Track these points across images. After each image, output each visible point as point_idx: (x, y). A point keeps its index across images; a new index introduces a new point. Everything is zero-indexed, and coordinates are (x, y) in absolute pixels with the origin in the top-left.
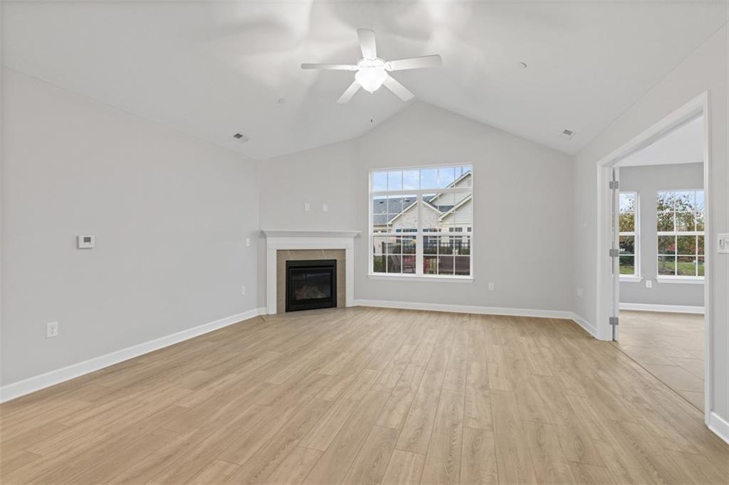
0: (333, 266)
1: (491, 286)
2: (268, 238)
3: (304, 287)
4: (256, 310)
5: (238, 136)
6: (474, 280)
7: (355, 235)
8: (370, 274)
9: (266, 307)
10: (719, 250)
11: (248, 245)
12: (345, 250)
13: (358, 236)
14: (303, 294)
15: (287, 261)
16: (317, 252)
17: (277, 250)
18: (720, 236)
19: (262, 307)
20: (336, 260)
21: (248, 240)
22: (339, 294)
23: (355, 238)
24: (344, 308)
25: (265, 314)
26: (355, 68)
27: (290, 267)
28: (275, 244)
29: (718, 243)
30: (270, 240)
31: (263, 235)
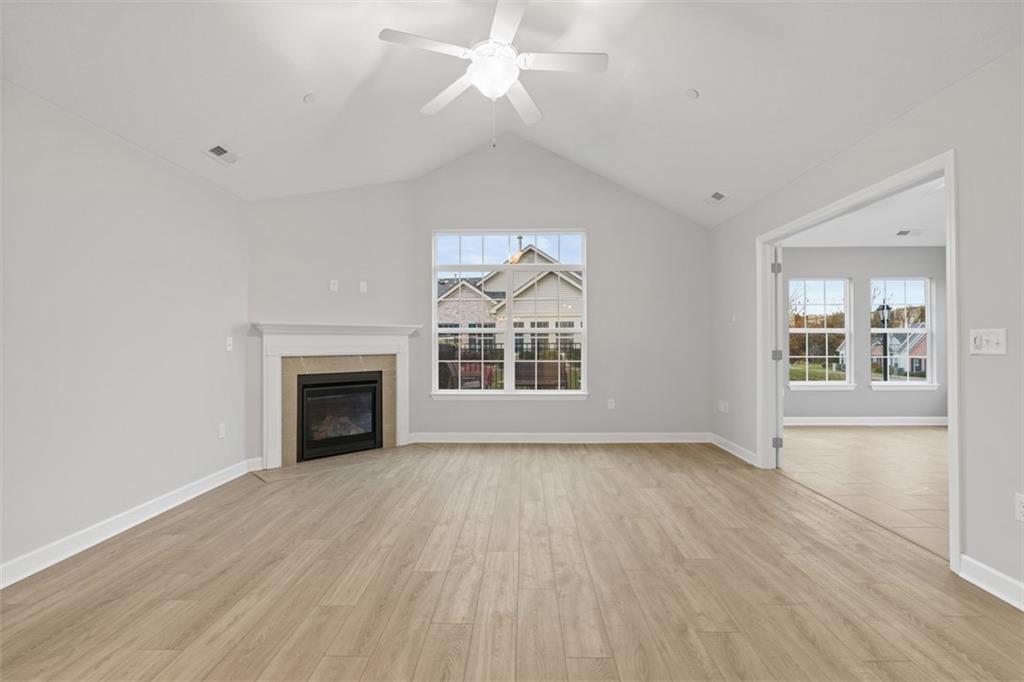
0: (375, 382)
1: (611, 403)
2: (265, 337)
3: (328, 418)
4: (245, 462)
5: (219, 151)
6: (588, 396)
7: (411, 333)
8: (433, 393)
9: (262, 455)
10: (973, 350)
11: (229, 349)
12: (395, 355)
13: (415, 334)
14: (328, 429)
15: (299, 376)
16: (350, 359)
17: (283, 357)
18: (973, 333)
19: (254, 457)
20: (381, 372)
21: (230, 340)
22: (385, 427)
23: (410, 336)
24: (394, 447)
25: (260, 469)
26: (469, 54)
27: (305, 386)
28: (277, 347)
29: (972, 341)
30: (268, 340)
31: (256, 330)
